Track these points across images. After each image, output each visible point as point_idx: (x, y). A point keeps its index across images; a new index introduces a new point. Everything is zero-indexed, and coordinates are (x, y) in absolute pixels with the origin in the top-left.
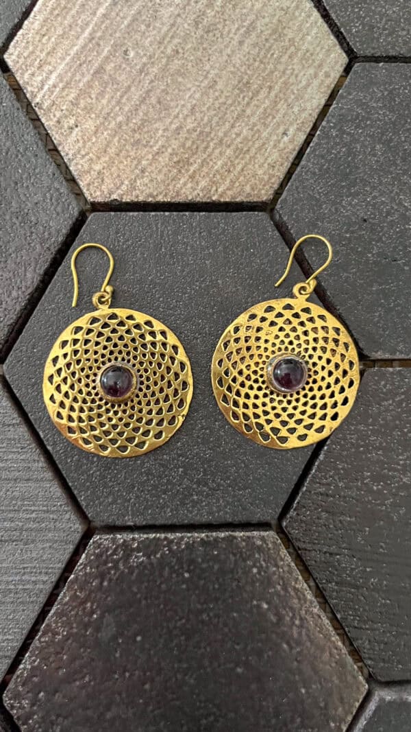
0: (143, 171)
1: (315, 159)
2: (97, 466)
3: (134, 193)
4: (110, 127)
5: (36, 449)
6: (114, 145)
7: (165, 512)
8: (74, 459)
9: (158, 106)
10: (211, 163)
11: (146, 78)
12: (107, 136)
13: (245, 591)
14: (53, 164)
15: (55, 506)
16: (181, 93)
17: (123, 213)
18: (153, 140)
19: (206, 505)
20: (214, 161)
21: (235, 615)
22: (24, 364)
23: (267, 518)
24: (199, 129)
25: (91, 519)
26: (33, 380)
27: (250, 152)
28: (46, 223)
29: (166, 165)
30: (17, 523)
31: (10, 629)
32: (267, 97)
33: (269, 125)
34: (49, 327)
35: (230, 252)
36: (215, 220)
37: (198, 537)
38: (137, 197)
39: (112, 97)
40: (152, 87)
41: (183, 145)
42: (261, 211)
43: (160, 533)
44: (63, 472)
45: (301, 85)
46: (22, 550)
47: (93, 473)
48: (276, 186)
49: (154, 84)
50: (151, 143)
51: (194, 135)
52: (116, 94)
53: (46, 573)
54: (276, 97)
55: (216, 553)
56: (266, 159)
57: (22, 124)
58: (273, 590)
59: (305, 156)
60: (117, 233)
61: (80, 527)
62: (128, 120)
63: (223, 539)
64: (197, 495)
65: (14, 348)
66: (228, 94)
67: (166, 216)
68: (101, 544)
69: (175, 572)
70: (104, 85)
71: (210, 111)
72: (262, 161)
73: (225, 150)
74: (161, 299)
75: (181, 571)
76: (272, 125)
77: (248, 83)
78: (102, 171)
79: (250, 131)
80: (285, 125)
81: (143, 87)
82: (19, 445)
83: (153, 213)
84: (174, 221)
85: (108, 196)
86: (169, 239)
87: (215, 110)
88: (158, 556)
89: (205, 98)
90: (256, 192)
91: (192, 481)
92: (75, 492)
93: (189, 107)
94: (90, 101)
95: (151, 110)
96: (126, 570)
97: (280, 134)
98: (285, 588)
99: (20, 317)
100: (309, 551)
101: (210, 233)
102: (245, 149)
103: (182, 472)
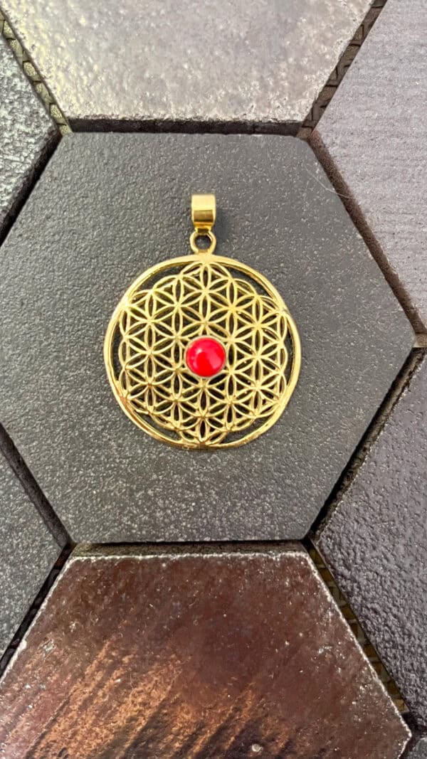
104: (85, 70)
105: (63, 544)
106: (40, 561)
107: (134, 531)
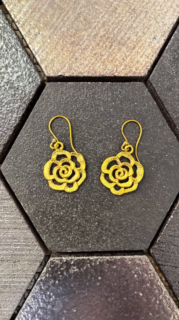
0: (76, 59)
1: (170, 53)
2: (52, 221)
3: (71, 72)
4: (57, 34)
5: (19, 212)
6: (60, 44)
7: (88, 245)
8: (40, 217)
9: (84, 22)
10: (114, 55)
11: (78, 6)
12: (56, 40)
13: (131, 287)
14: (26, 55)
15: (30, 242)
16: (97, 15)
17: (66, 83)
18: (81, 42)
19: (110, 242)
20: (115, 53)
21: (125, 299)
22: (12, 166)
23: (142, 249)
24: (107, 35)
25: (49, 249)
26: (17, 175)
27: (136, 48)
28: (24, 88)
29: (89, 56)
30: (10, 251)
31: (7, 305)
32: (145, 17)
33: (146, 33)
34: (25, 146)
35: (124, 105)
36: (116, 87)
37: (105, 259)
38: (73, 73)
39: (59, 17)
40: (81, 11)
41: (98, 45)
42: (141, 82)
43: (86, 256)
44: (34, 225)
45: (163, 11)
46: (12, 266)
47: (50, 225)
48: (149, 68)
49: (82, 9)
50: (81, 44)
51: (104, 39)
52: (61, 15)
53: (26, 277)
54: (150, 17)
55: (115, 267)
56: (144, 53)
57: (9, 32)
58: (145, 286)
59: (165, 51)
60: (62, 94)
61: (43, 253)
62: (68, 30)
63: (119, 260)
64: (105, 237)
65: (7, 157)
66: (123, 15)
67: (88, 84)
68: (55, 262)
69: (93, 276)
70: (54, 10)
71: (113, 25)
72: (142, 54)
73: (122, 47)
74: (86, 131)
75: (96, 276)
76: (147, 33)
77: (134, 9)
78: (54, 59)
79: (135, 36)
80: (155, 33)
81: (76, 11)
82: (10, 210)
83: (82, 83)
84: (93, 87)
85: (57, 73)
86: (90, 97)
87: (116, 24)
88: (85, 268)
89: (110, 17)
90: (138, 71)
91: (102, 229)
92: (41, 235)
93: (101, 23)
94: (47, 19)
95: (80, 24)
96: (68, 276)
97: (152, 38)
98: (152, 285)
99: (10, 140)
100: (165, 266)
101: (113, 94)
102: (133, 47)
103: (97, 225)
104: (140, 274)
105: (148, 82)
106: (158, 75)
107: (120, 87)
